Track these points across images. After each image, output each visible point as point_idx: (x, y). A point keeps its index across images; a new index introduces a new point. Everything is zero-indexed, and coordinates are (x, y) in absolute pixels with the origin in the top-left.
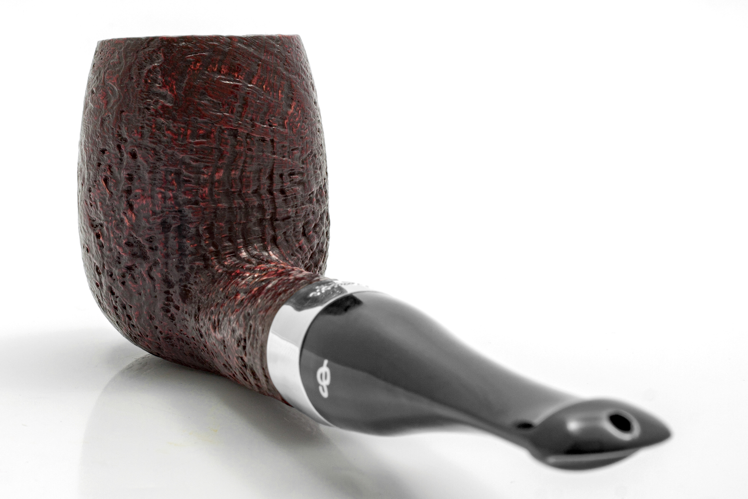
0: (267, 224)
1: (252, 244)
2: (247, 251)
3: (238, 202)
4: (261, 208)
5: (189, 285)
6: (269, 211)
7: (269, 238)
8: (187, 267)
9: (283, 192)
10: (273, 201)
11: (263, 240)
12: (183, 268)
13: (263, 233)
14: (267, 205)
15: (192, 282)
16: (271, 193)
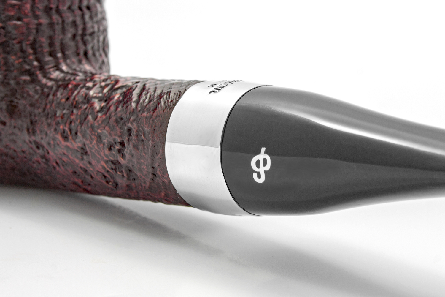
0: (79, 38)
1: (69, 58)
2: (67, 65)
3: (56, 17)
4: (74, 23)
5: (16, 101)
6: (80, 27)
7: (82, 53)
8: (12, 82)
9: (88, 8)
10: (83, 17)
11: (78, 54)
12: (8, 84)
13: (77, 48)
14: (79, 21)
15: (18, 97)
16: (80, 9)
